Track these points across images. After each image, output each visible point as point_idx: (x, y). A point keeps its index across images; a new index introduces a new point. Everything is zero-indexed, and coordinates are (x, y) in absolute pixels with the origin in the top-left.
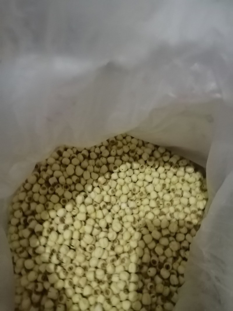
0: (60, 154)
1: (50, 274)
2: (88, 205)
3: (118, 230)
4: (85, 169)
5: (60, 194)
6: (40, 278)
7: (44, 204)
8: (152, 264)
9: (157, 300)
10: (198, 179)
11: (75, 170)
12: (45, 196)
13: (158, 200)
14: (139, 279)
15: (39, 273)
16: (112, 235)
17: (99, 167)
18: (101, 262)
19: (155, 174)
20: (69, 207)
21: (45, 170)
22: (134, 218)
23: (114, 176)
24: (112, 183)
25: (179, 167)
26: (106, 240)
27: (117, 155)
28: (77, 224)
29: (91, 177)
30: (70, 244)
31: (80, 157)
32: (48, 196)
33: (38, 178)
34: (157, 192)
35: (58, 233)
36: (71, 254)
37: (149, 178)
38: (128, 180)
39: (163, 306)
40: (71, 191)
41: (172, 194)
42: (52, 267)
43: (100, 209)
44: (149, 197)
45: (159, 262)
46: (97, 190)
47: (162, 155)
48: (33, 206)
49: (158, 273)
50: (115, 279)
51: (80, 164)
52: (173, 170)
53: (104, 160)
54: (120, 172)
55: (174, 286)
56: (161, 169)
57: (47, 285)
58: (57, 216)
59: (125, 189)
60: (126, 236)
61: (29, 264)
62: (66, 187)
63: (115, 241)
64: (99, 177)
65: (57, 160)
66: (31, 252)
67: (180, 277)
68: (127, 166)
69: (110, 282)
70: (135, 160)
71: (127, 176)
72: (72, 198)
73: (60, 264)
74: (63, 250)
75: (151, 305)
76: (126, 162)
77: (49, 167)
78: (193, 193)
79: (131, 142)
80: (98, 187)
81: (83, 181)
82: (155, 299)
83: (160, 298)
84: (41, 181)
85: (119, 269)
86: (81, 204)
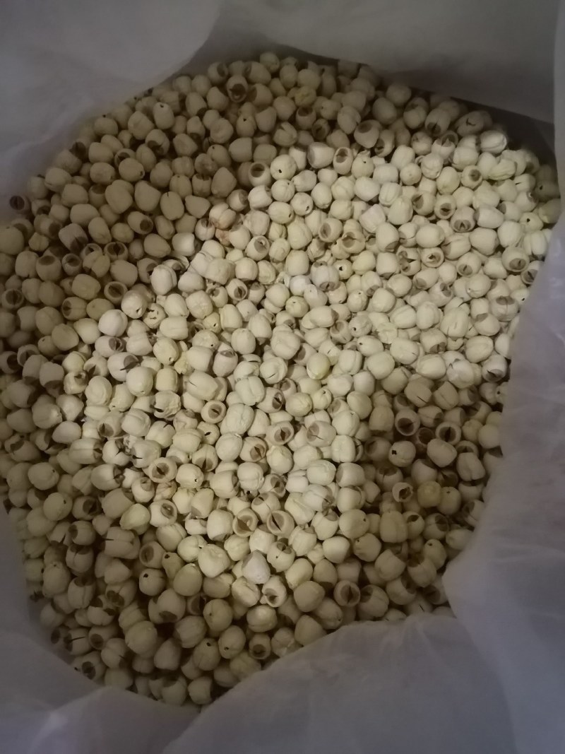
0: (81, 152)
1: (104, 493)
2: (189, 293)
3: (290, 353)
4: (165, 189)
5: (100, 270)
6: (79, 508)
7: (58, 308)
8: (400, 432)
9: (426, 526)
10: (522, 167)
11: (133, 196)
12: (57, 282)
13: (401, 249)
14: (366, 477)
15: (77, 494)
16: (272, 368)
17: (208, 175)
18: (250, 444)
19: (385, 172)
20: (132, 303)
21: (45, 211)
22: (335, 315)
23: (258, 196)
24: (256, 222)
25: (460, 138)
26: (255, 385)
27: (257, 132)
28: (164, 350)
29: (186, 211)
30: (152, 407)
31: (144, 151)
32: (66, 283)
33: (26, 235)
34: (397, 227)
35: (112, 381)
36: (158, 434)
37: (366, 189)
38: (300, 203)
39: (443, 541)
40: (132, 260)
41: (443, 224)
42: (106, 474)
43: (230, 301)
44: (374, 247)
45: (422, 426)
46: (211, 248)
47: (402, 108)
48: (26, 315)
49: (421, 455)
50: (295, 484)
51: (147, 177)
52: (441, 149)
53: (217, 152)
54: (273, 181)
55: (473, 483)
56: (403, 154)
57: (101, 524)
58: (102, 334)
59: (298, 234)
60: (316, 367)
61: (42, 474)
62: (116, 249)
63: (284, 384)
64: (212, 206)
65: (77, 173)
66: (41, 442)
67: (489, 458)
68: (293, 161)
69: (282, 494)
70: (319, 137)
71: (296, 192)
72: (139, 281)
73: (130, 465)
74: (131, 424)
75: (409, 541)
76: (287, 149)
77: (54, 198)
78: (510, 210)
79: (297, 85)
80: (215, 238)
81: (164, 227)
82: (418, 525)
83: (432, 520)
84: (38, 241)
85: (305, 455)
86: (167, 294)
